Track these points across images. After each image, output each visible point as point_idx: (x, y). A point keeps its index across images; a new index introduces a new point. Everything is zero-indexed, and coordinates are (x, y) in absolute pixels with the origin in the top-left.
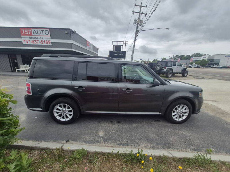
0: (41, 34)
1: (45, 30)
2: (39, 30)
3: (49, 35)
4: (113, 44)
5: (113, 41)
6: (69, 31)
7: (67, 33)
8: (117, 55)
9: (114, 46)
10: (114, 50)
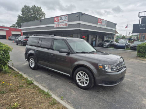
0: (63, 20)
1: (65, 16)
2: (62, 17)
3: (67, 19)
4: (140, 16)
5: (139, 13)
6: (79, 14)
7: (77, 16)
8: (144, 28)
9: (141, 18)
10: (140, 23)
